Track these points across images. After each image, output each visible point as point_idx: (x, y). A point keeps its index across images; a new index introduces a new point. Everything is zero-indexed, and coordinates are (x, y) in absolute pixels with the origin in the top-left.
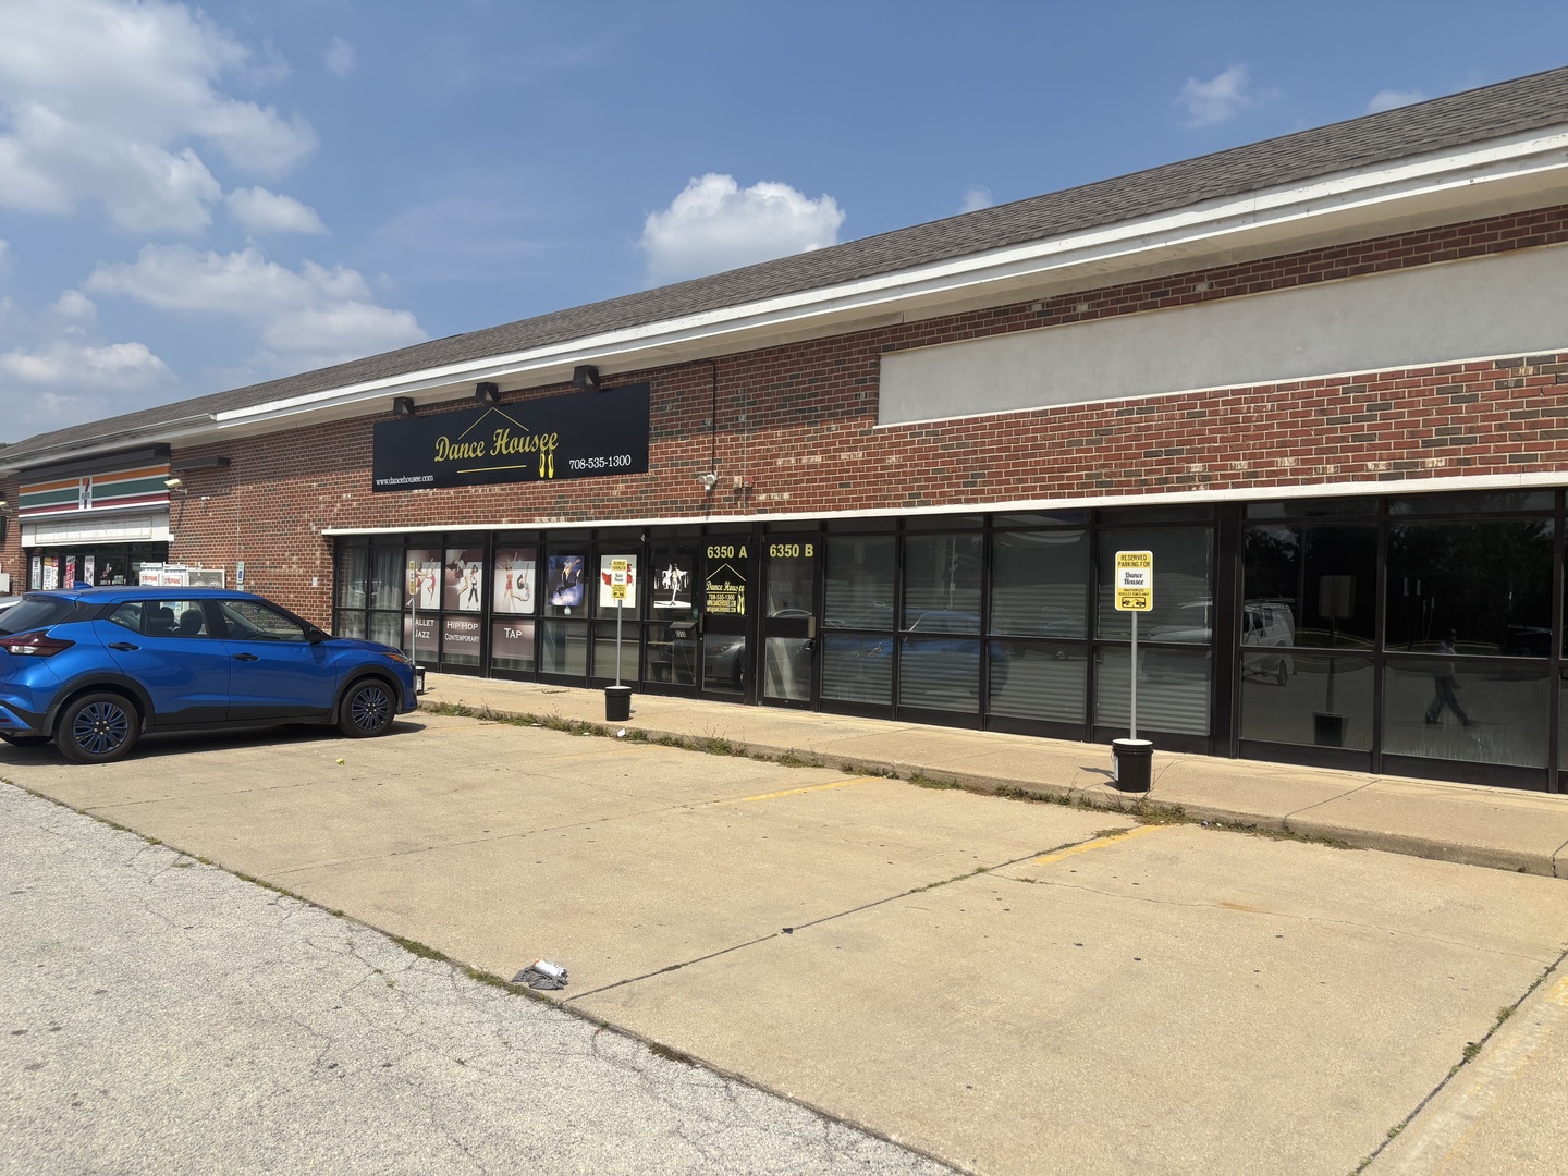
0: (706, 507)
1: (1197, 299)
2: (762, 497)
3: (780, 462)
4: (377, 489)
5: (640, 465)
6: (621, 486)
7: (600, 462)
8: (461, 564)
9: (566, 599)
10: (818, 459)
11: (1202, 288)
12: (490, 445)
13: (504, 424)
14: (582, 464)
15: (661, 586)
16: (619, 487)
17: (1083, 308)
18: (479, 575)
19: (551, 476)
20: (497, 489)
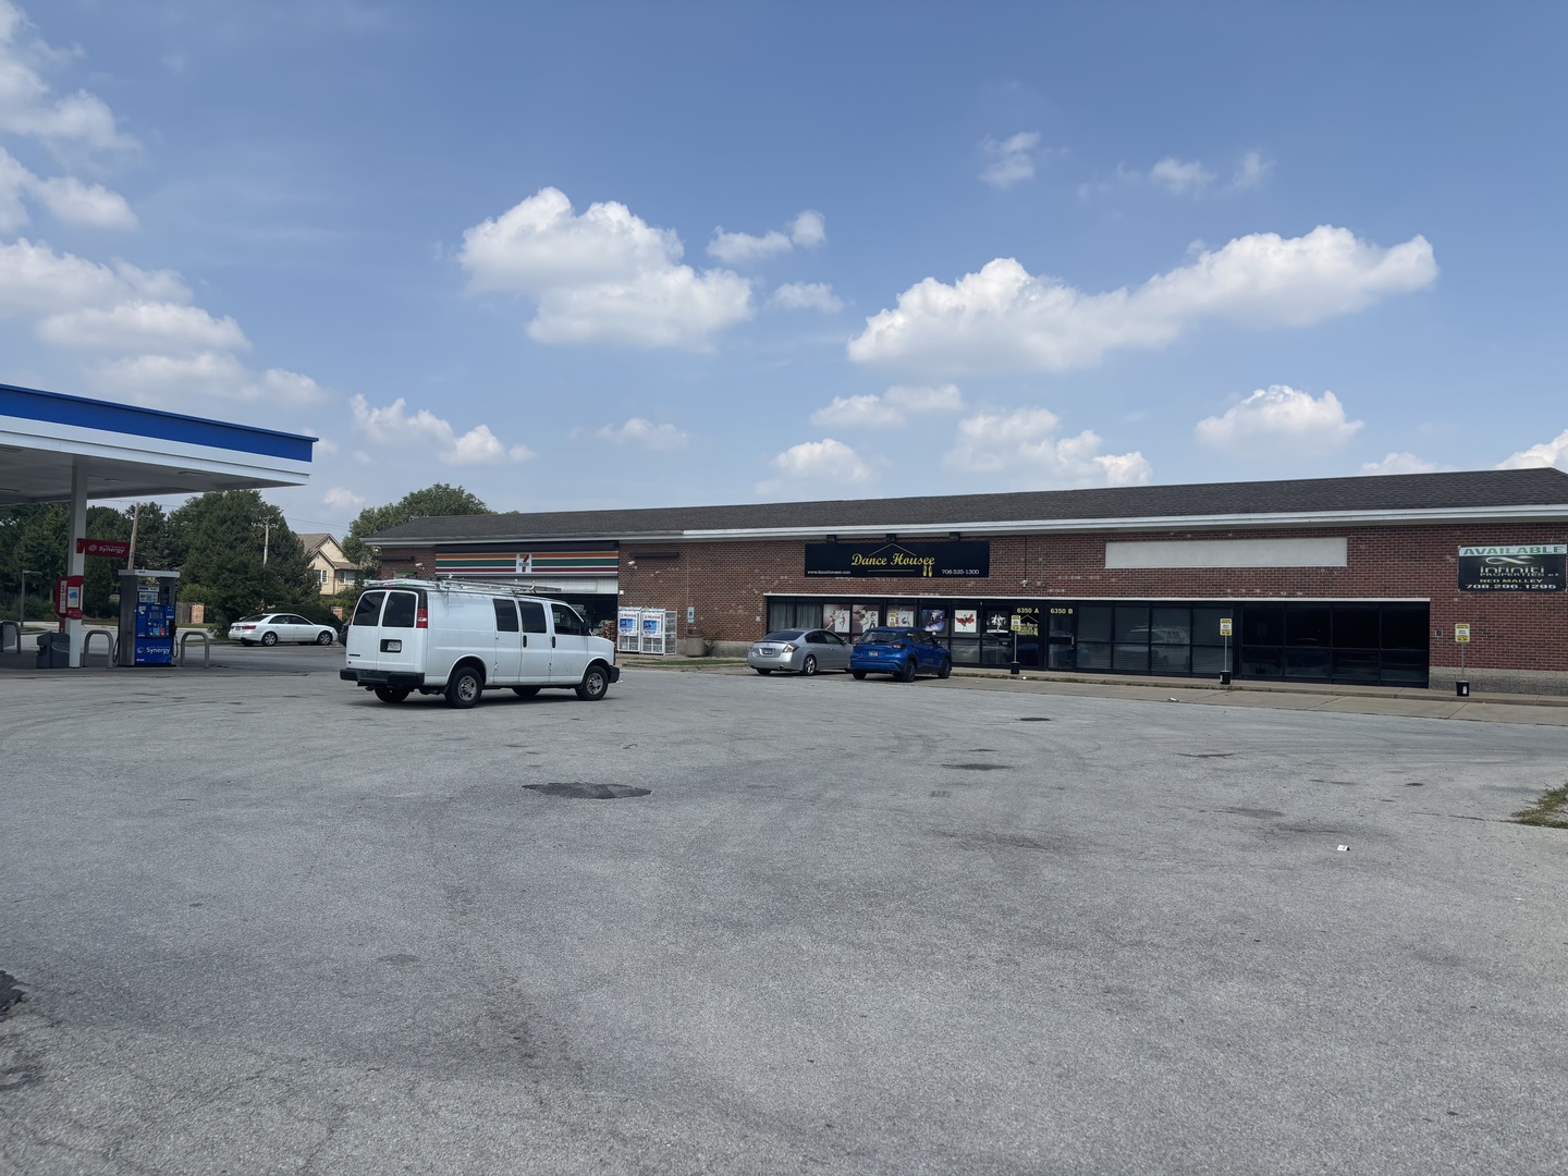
0: (1021, 593)
1: (1228, 539)
2: (1051, 590)
3: (1060, 577)
4: (807, 575)
5: (984, 573)
6: (973, 582)
7: (961, 572)
8: (864, 612)
9: (934, 629)
10: (1079, 578)
11: (1230, 535)
12: (890, 559)
13: (900, 552)
14: (950, 572)
15: (991, 624)
16: (972, 583)
17: (1189, 536)
18: (876, 618)
19: (930, 575)
20: (895, 579)
